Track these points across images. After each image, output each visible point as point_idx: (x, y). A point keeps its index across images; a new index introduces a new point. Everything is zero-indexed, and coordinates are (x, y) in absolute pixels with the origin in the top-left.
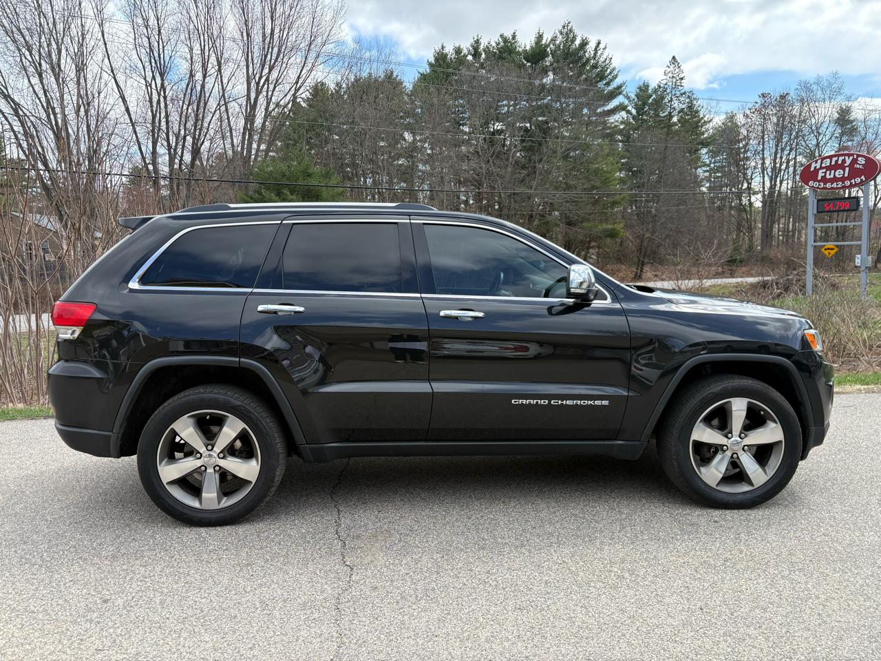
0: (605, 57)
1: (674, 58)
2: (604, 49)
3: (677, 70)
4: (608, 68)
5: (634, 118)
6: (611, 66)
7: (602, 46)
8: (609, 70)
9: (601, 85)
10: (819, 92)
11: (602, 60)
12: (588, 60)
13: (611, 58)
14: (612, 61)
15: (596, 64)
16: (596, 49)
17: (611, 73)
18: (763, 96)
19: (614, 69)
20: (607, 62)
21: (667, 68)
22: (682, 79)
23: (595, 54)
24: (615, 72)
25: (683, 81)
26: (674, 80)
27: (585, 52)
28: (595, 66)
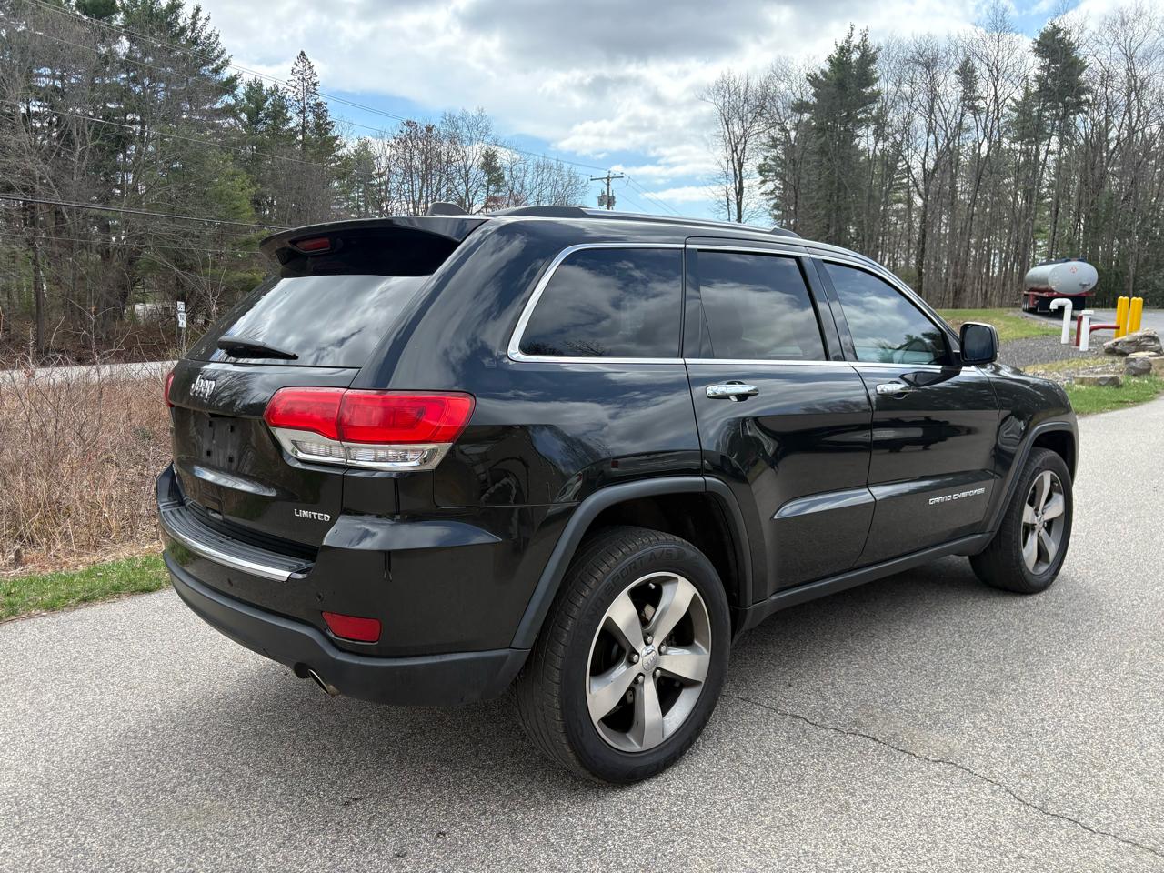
0: (209, 30)
1: (302, 53)
2: (208, 19)
3: (308, 72)
4: (213, 50)
5: (245, 126)
6: (220, 46)
7: (203, 14)
8: (216, 52)
9: (206, 70)
10: (465, 130)
11: (204, 35)
12: (183, 30)
13: (218, 35)
14: (220, 39)
15: (196, 39)
16: (194, 17)
17: (218, 57)
18: (409, 124)
19: (223, 52)
20: (212, 39)
21: (295, 66)
22: (315, 84)
23: (194, 24)
24: (226, 56)
25: (317, 88)
26: (306, 84)
27: (177, 18)
28: (194, 42)
